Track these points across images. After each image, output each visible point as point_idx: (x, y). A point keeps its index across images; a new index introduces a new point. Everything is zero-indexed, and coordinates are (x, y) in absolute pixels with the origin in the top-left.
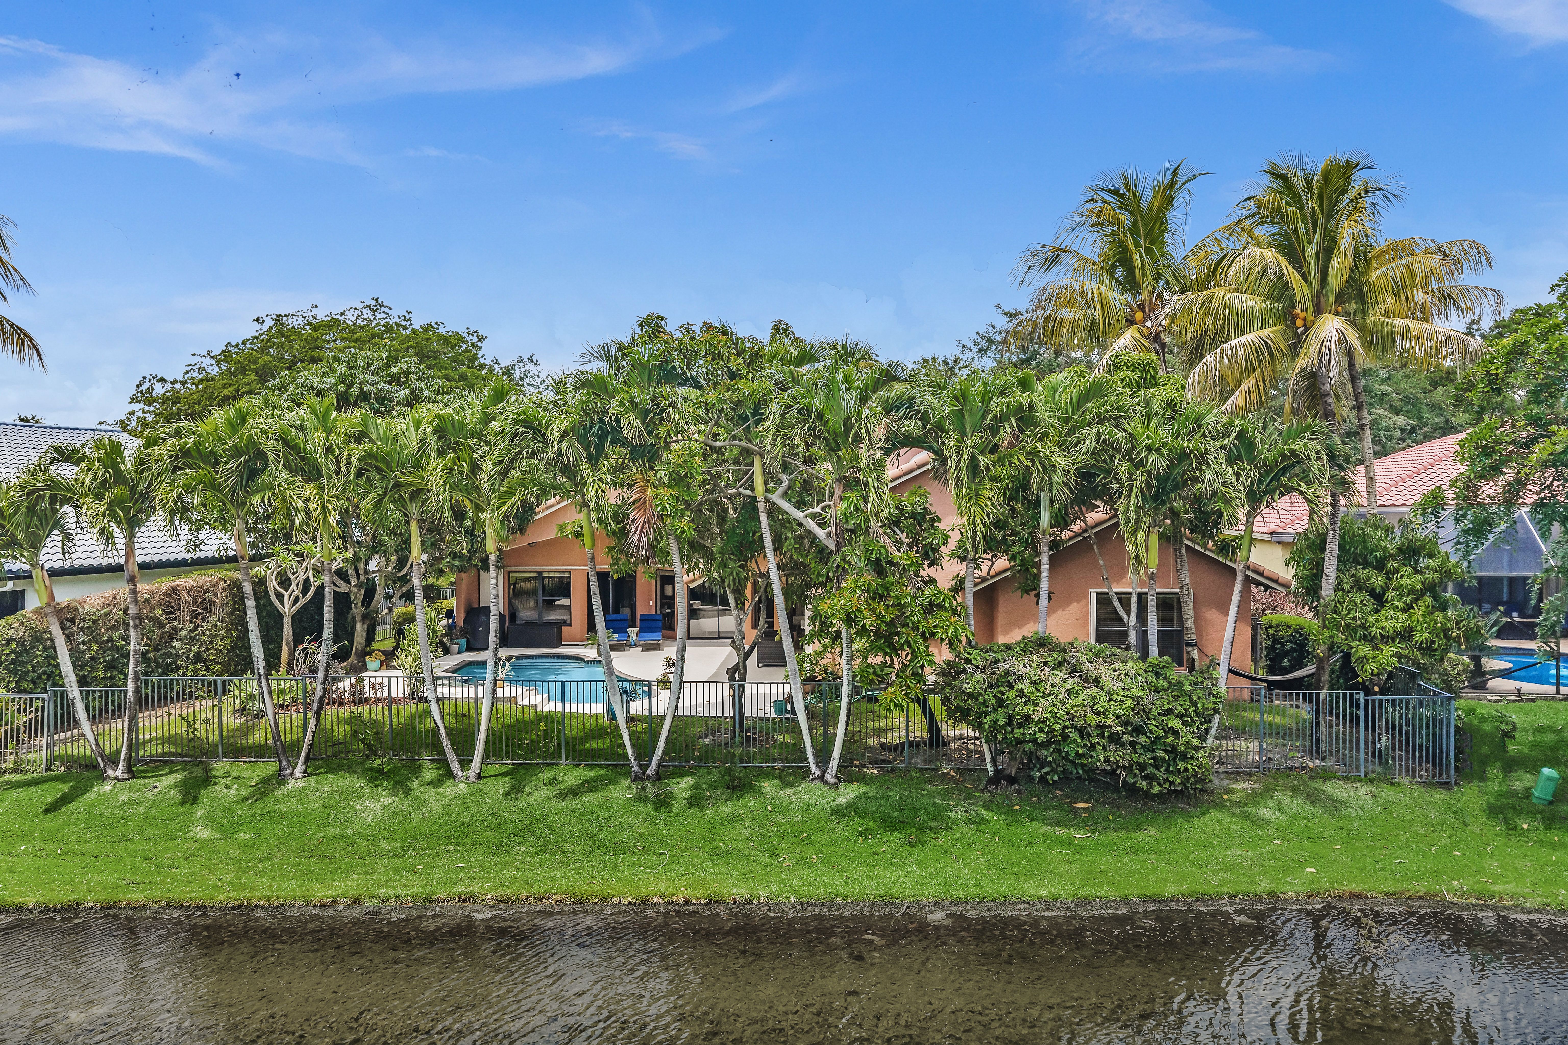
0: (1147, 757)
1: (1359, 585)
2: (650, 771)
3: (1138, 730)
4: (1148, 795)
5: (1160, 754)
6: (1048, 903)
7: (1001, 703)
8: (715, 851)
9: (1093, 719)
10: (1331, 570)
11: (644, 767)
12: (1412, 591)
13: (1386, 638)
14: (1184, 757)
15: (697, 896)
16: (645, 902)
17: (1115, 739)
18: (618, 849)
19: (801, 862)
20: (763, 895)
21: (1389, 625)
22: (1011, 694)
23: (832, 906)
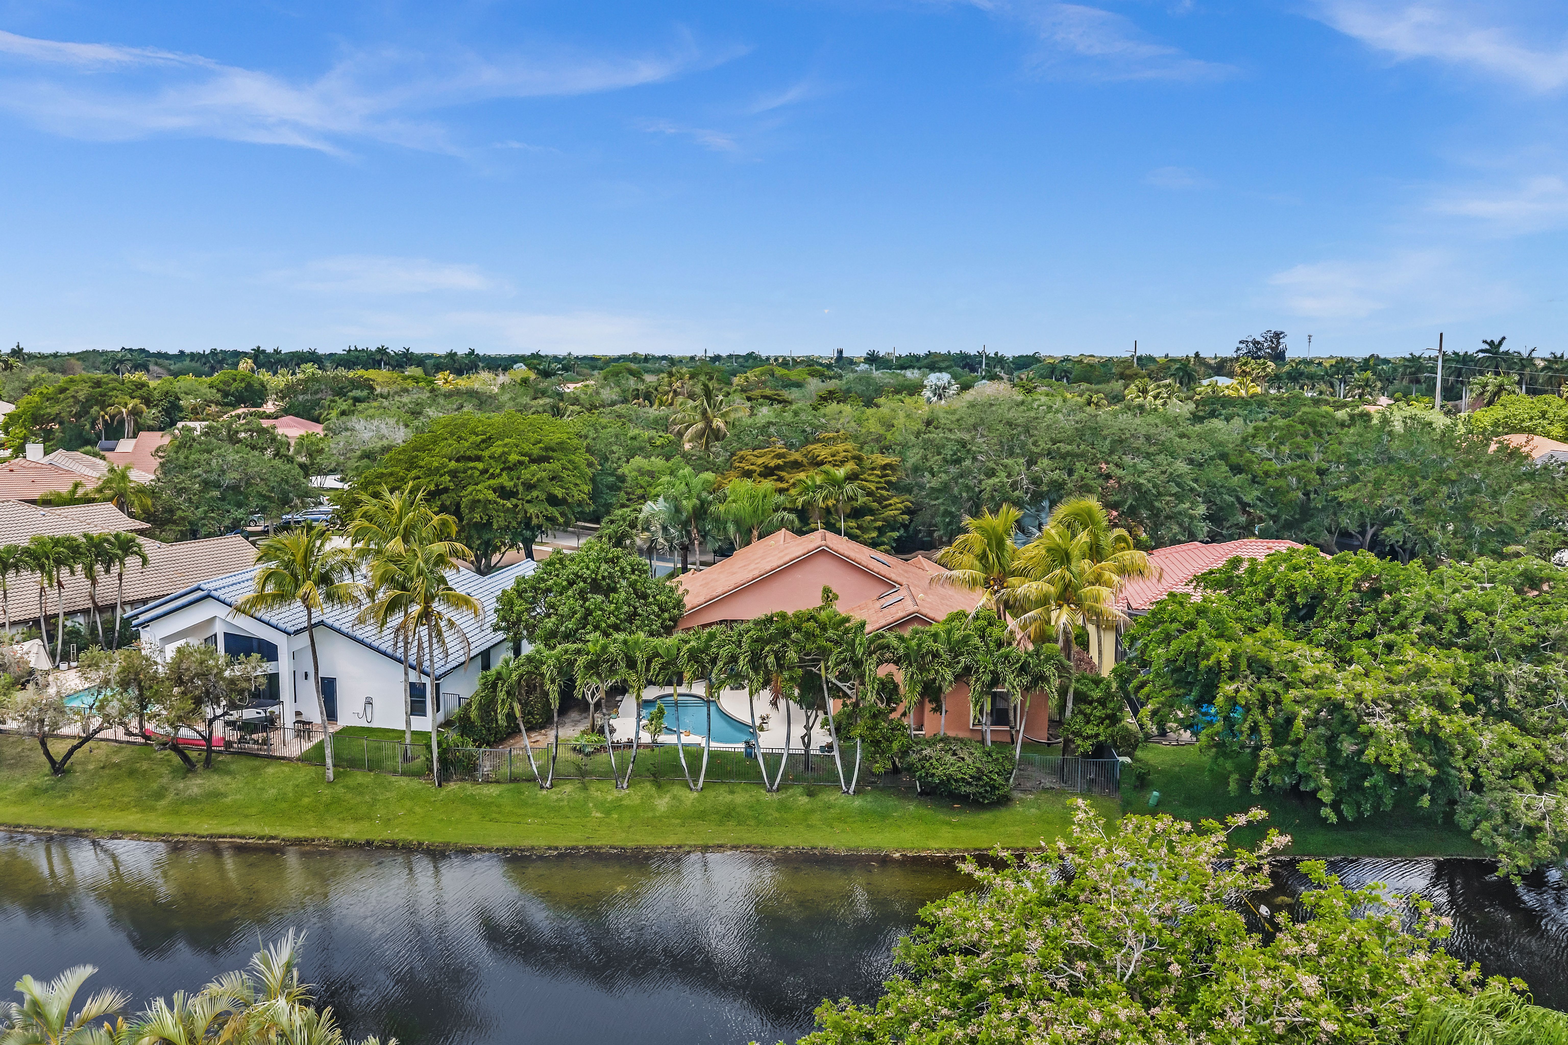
0: (982, 790)
1: (1081, 712)
2: (775, 787)
3: (980, 779)
4: (982, 804)
5: (988, 788)
6: (938, 850)
7: (923, 767)
8: (808, 826)
9: (960, 776)
10: (1070, 705)
11: (772, 785)
12: (1100, 717)
13: (1088, 737)
14: (998, 789)
15: (807, 846)
16: (788, 848)
17: (969, 784)
18: (768, 824)
19: (843, 831)
20: (831, 845)
21: (1090, 732)
22: (928, 764)
23: (857, 851)
